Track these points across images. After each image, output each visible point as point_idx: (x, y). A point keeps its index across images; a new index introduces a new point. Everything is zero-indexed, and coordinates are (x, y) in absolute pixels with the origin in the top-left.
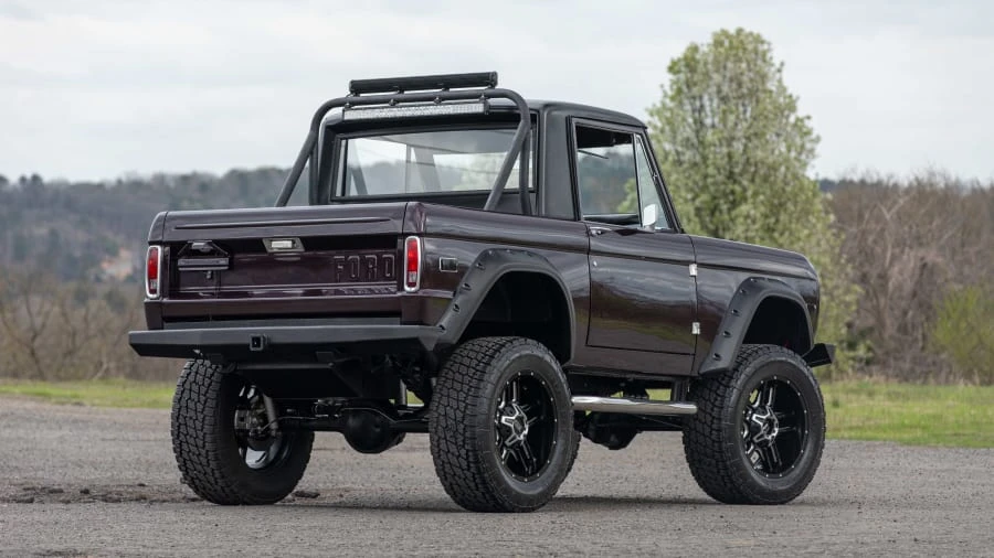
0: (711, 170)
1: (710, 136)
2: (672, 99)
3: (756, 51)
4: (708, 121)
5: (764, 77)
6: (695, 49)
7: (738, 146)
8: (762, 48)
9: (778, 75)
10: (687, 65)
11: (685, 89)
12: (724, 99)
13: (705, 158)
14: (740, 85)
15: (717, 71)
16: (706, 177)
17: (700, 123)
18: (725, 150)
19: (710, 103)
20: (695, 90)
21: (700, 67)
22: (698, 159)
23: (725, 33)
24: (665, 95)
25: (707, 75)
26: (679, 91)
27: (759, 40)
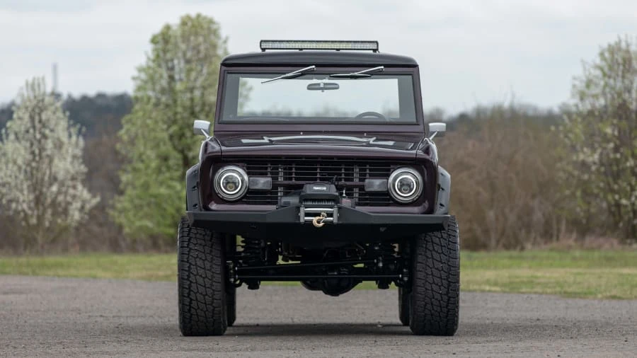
0: (179, 109)
1: (179, 86)
2: (154, 61)
3: (209, 29)
4: (177, 77)
5: (214, 47)
6: (168, 27)
7: (197, 93)
8: (214, 27)
9: (223, 46)
10: (164, 39)
11: (161, 54)
12: (188, 61)
13: (175, 101)
14: (199, 52)
15: (183, 42)
16: (176, 113)
17: (172, 78)
18: (189, 95)
19: (179, 64)
20: (169, 56)
21: (172, 40)
22: (170, 102)
23: (188, 17)
24: (149, 58)
25: (176, 45)
26: (158, 56)
27: (211, 22)
